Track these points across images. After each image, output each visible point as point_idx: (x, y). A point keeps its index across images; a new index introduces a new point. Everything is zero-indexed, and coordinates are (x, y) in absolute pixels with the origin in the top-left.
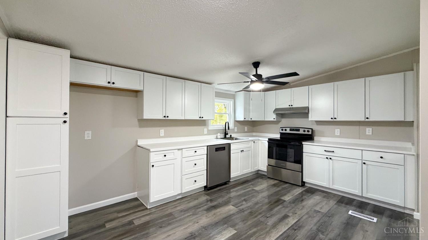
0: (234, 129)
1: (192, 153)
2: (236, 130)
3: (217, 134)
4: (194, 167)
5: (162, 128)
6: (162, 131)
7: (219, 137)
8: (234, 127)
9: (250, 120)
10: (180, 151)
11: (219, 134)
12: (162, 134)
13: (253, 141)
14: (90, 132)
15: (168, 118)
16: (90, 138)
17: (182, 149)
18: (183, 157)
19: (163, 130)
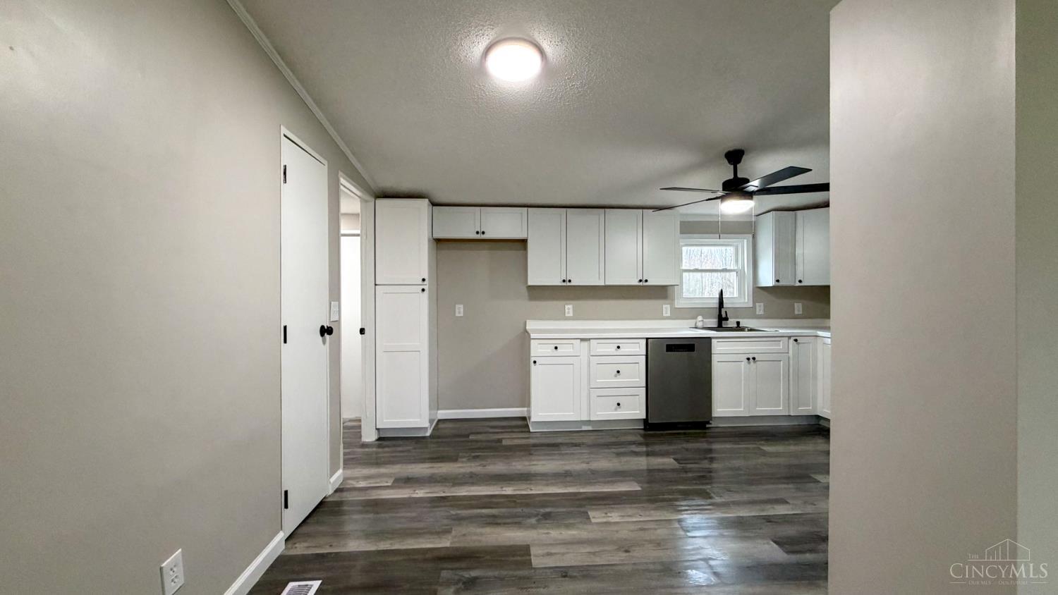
0: (754, 307)
1: (611, 349)
2: (760, 309)
3: (696, 318)
4: (616, 376)
5: (568, 302)
6: (569, 308)
7: (700, 324)
8: (754, 303)
9: (797, 285)
10: (586, 344)
11: (700, 318)
12: (569, 313)
13: (792, 339)
14: (462, 306)
15: (572, 284)
16: (462, 315)
17: (590, 339)
18: (592, 354)
19: (570, 306)
